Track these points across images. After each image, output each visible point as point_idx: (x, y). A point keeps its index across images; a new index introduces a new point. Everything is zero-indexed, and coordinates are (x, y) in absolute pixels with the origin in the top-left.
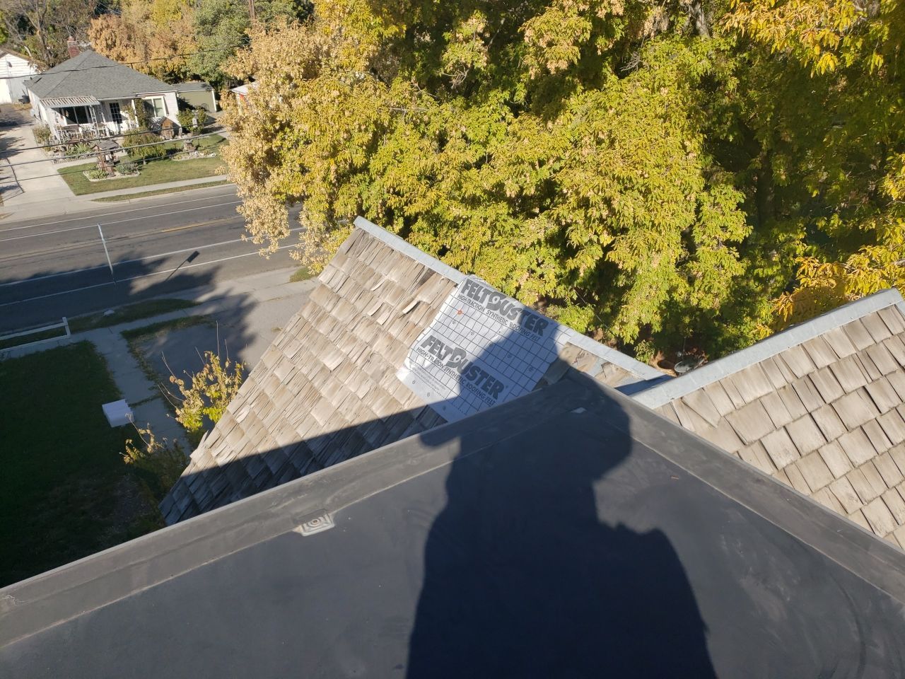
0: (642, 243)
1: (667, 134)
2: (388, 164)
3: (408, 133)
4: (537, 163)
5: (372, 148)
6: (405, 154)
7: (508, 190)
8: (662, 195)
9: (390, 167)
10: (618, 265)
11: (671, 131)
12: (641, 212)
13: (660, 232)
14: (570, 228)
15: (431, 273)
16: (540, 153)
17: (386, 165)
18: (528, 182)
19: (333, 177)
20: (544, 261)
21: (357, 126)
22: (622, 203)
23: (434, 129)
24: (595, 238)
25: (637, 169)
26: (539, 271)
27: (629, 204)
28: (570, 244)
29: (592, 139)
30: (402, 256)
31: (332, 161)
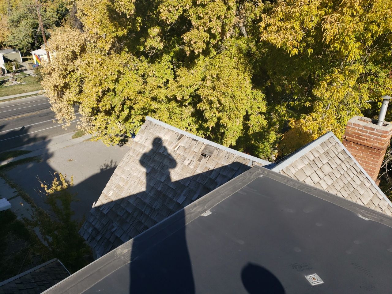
0: (233, 116)
1: (239, 75)
2: (124, 88)
3: (131, 74)
4: (189, 87)
5: (117, 81)
6: (130, 83)
7: (178, 97)
8: (239, 98)
9: (125, 89)
10: (225, 125)
11: (240, 73)
12: (232, 104)
13: (239, 112)
14: (205, 112)
15: (182, 136)
16: (189, 83)
17: (123, 88)
18: (186, 94)
19: (100, 94)
20: (191, 124)
21: (111, 73)
22: (225, 101)
23: (141, 72)
24: (214, 115)
25: (230, 88)
26: (189, 128)
27: (227, 101)
28: (205, 118)
29: (210, 77)
30: (169, 130)
31: (100, 87)
